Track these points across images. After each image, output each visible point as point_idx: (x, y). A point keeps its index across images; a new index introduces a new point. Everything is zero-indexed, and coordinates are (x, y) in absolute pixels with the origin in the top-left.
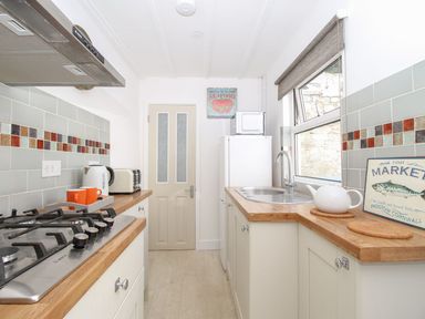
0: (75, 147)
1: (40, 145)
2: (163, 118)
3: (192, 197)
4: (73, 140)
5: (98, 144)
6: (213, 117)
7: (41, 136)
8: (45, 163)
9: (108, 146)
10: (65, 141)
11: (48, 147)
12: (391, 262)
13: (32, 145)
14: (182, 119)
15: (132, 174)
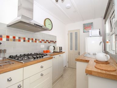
0: (47, 42)
1: (40, 42)
2: (71, 34)
3: (79, 55)
4: (47, 41)
5: (53, 41)
6: (85, 32)
7: (40, 40)
8: (41, 45)
9: (56, 42)
10: (45, 41)
11: (42, 42)
12: (95, 76)
13: (39, 42)
14: (76, 33)
15: (59, 48)
